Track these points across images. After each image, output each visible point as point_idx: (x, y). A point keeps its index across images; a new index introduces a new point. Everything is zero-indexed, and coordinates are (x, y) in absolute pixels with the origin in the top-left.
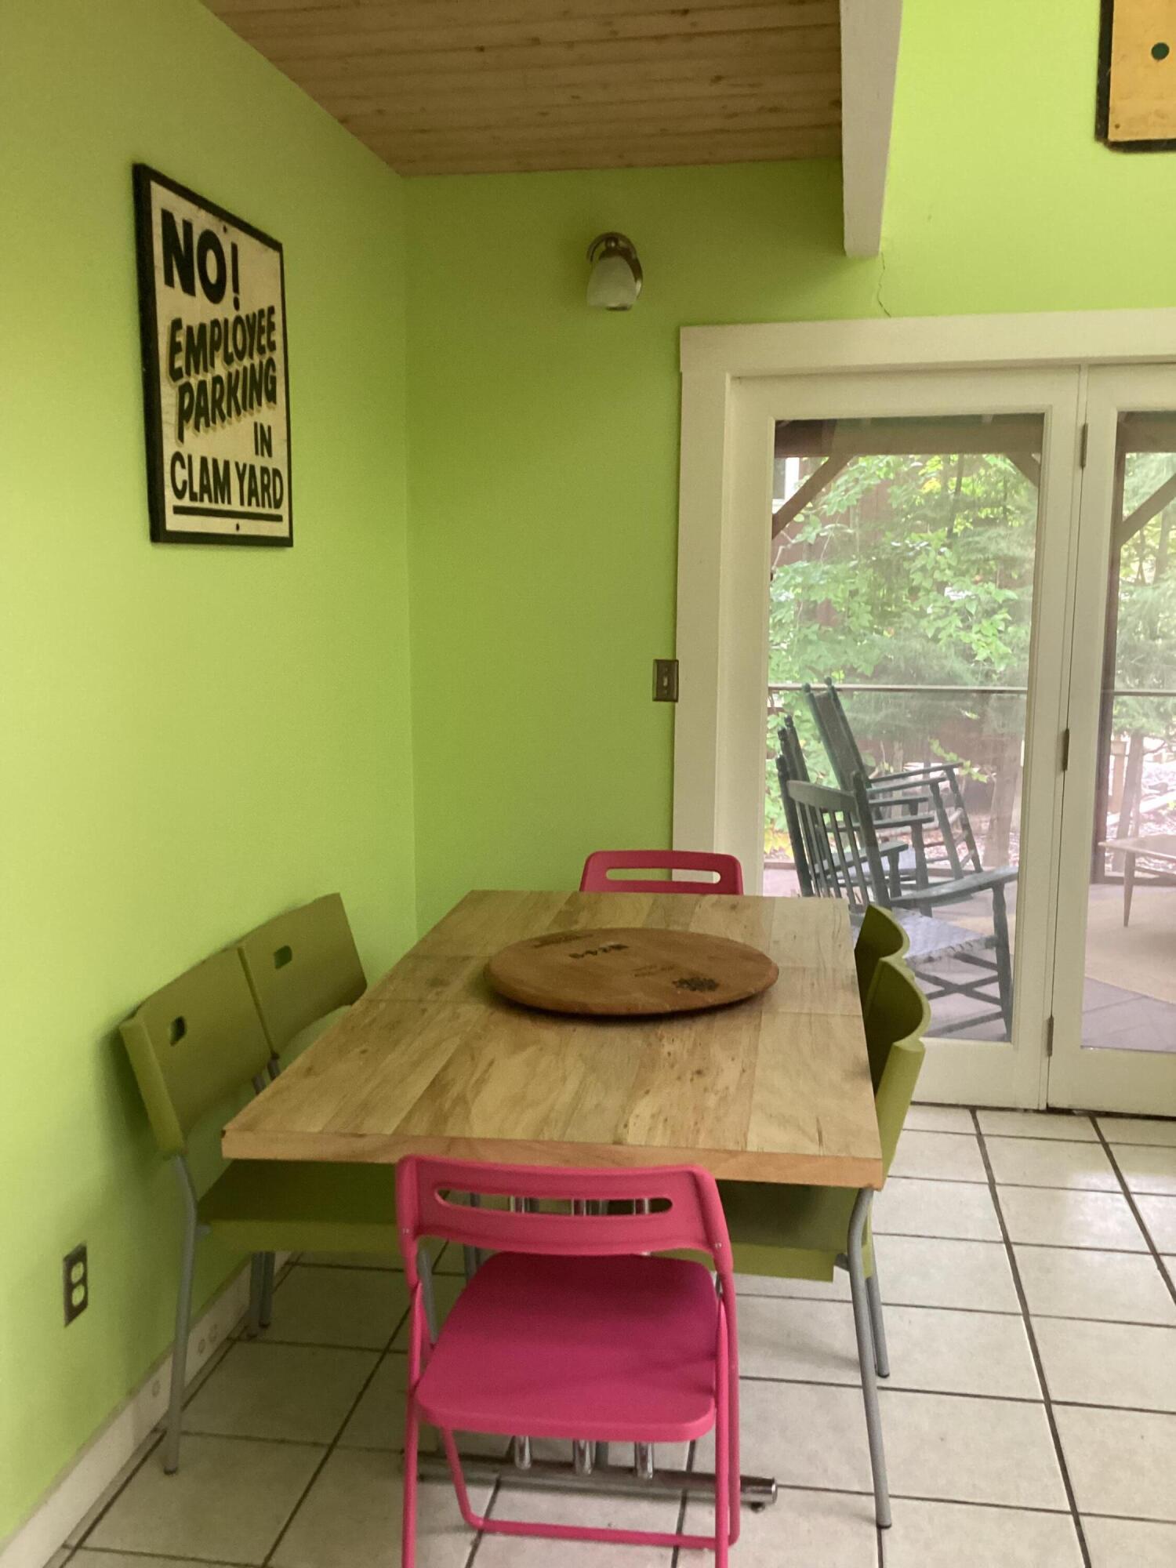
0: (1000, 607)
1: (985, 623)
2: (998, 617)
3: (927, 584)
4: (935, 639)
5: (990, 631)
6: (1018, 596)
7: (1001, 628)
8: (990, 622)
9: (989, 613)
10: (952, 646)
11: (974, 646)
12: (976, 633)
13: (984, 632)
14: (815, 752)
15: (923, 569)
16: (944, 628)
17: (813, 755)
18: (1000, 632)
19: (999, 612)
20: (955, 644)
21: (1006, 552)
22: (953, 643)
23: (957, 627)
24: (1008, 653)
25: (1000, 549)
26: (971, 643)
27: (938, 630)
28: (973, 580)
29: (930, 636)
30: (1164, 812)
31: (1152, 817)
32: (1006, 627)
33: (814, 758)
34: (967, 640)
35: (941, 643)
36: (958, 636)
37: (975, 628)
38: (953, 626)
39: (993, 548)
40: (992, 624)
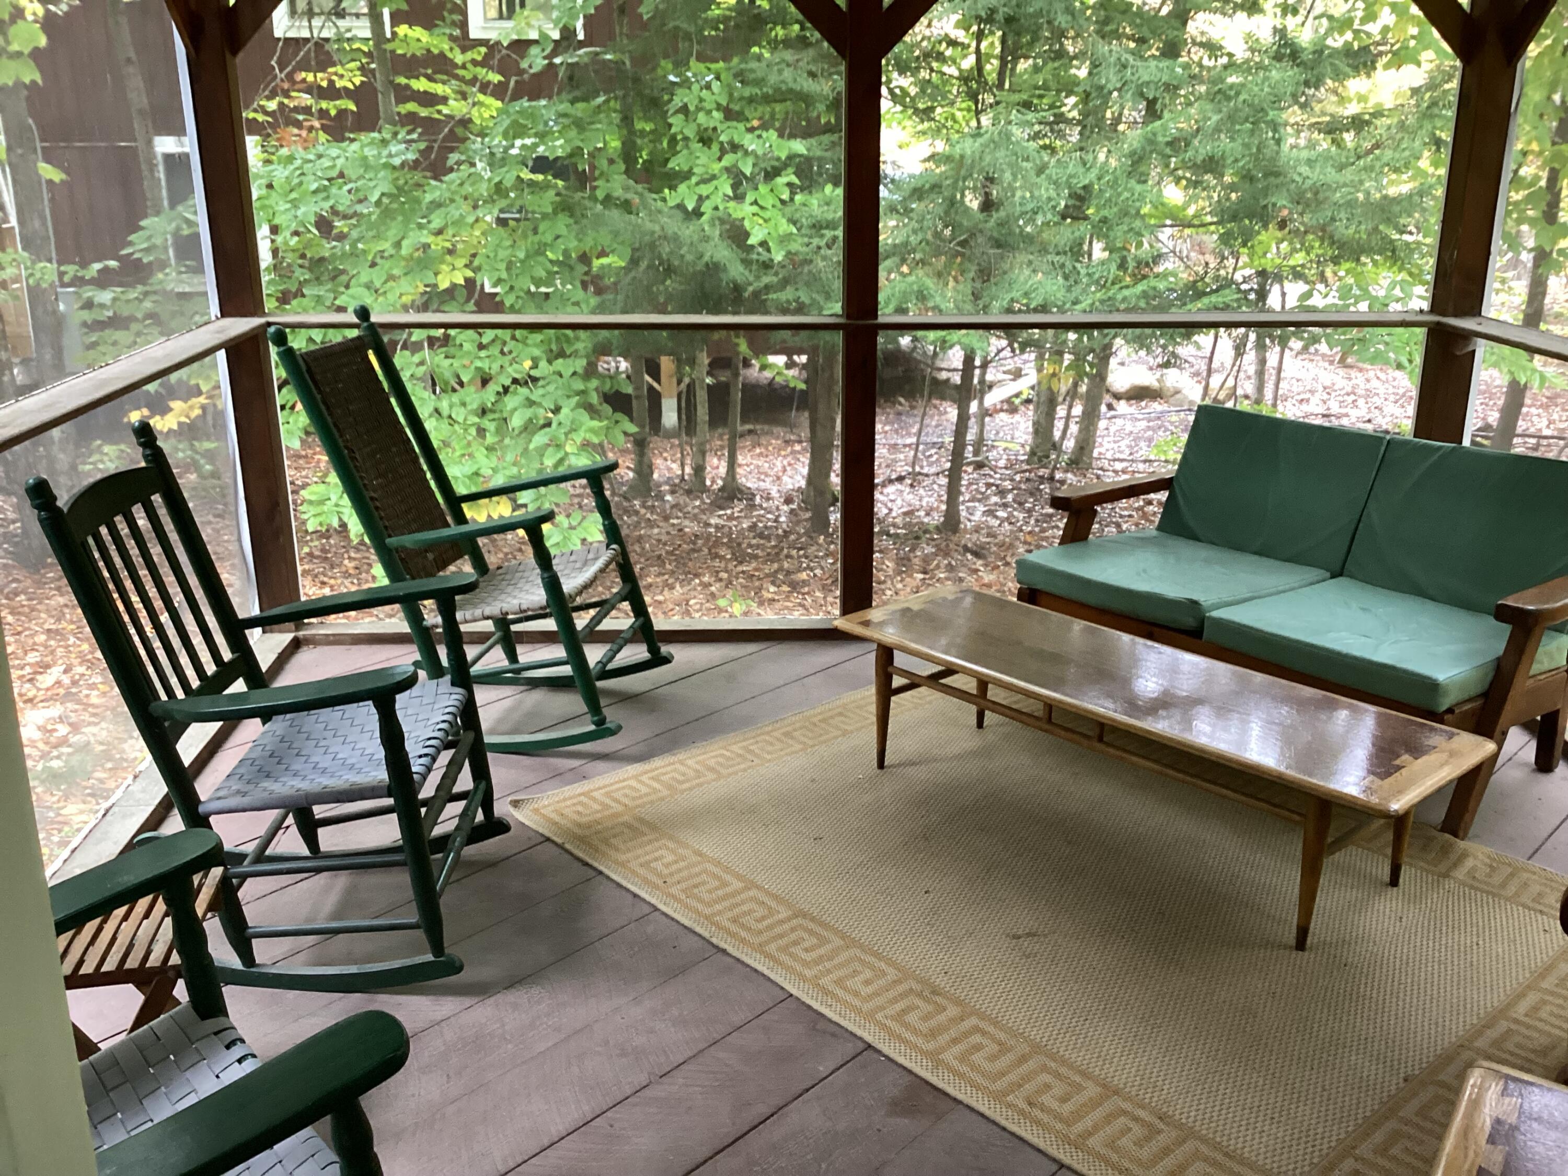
0: (785, 165)
1: (763, 189)
2: (781, 180)
3: (690, 132)
4: (698, 213)
5: (768, 201)
6: (808, 150)
7: (785, 196)
8: (769, 188)
9: (771, 174)
10: (717, 223)
11: (747, 224)
12: (752, 204)
13: (760, 202)
14: (543, 378)
15: (684, 110)
16: (708, 197)
17: (541, 383)
18: (783, 202)
19: (783, 173)
20: (722, 221)
21: (791, 85)
22: (719, 219)
23: (725, 195)
24: (791, 234)
25: (783, 82)
26: (743, 219)
27: (701, 200)
28: (749, 126)
29: (690, 208)
30: (1017, 401)
31: (1005, 407)
32: (793, 194)
33: (543, 387)
34: (737, 215)
35: (704, 218)
36: (726, 208)
37: (750, 198)
38: (721, 194)
39: (773, 79)
40: (772, 190)
